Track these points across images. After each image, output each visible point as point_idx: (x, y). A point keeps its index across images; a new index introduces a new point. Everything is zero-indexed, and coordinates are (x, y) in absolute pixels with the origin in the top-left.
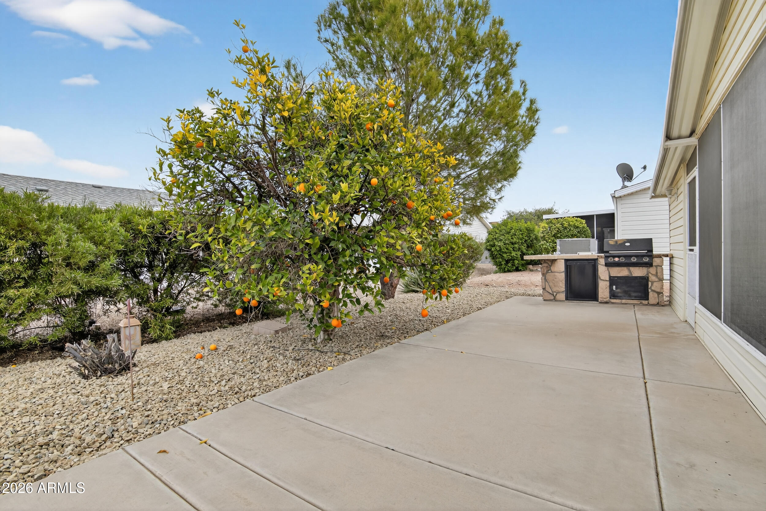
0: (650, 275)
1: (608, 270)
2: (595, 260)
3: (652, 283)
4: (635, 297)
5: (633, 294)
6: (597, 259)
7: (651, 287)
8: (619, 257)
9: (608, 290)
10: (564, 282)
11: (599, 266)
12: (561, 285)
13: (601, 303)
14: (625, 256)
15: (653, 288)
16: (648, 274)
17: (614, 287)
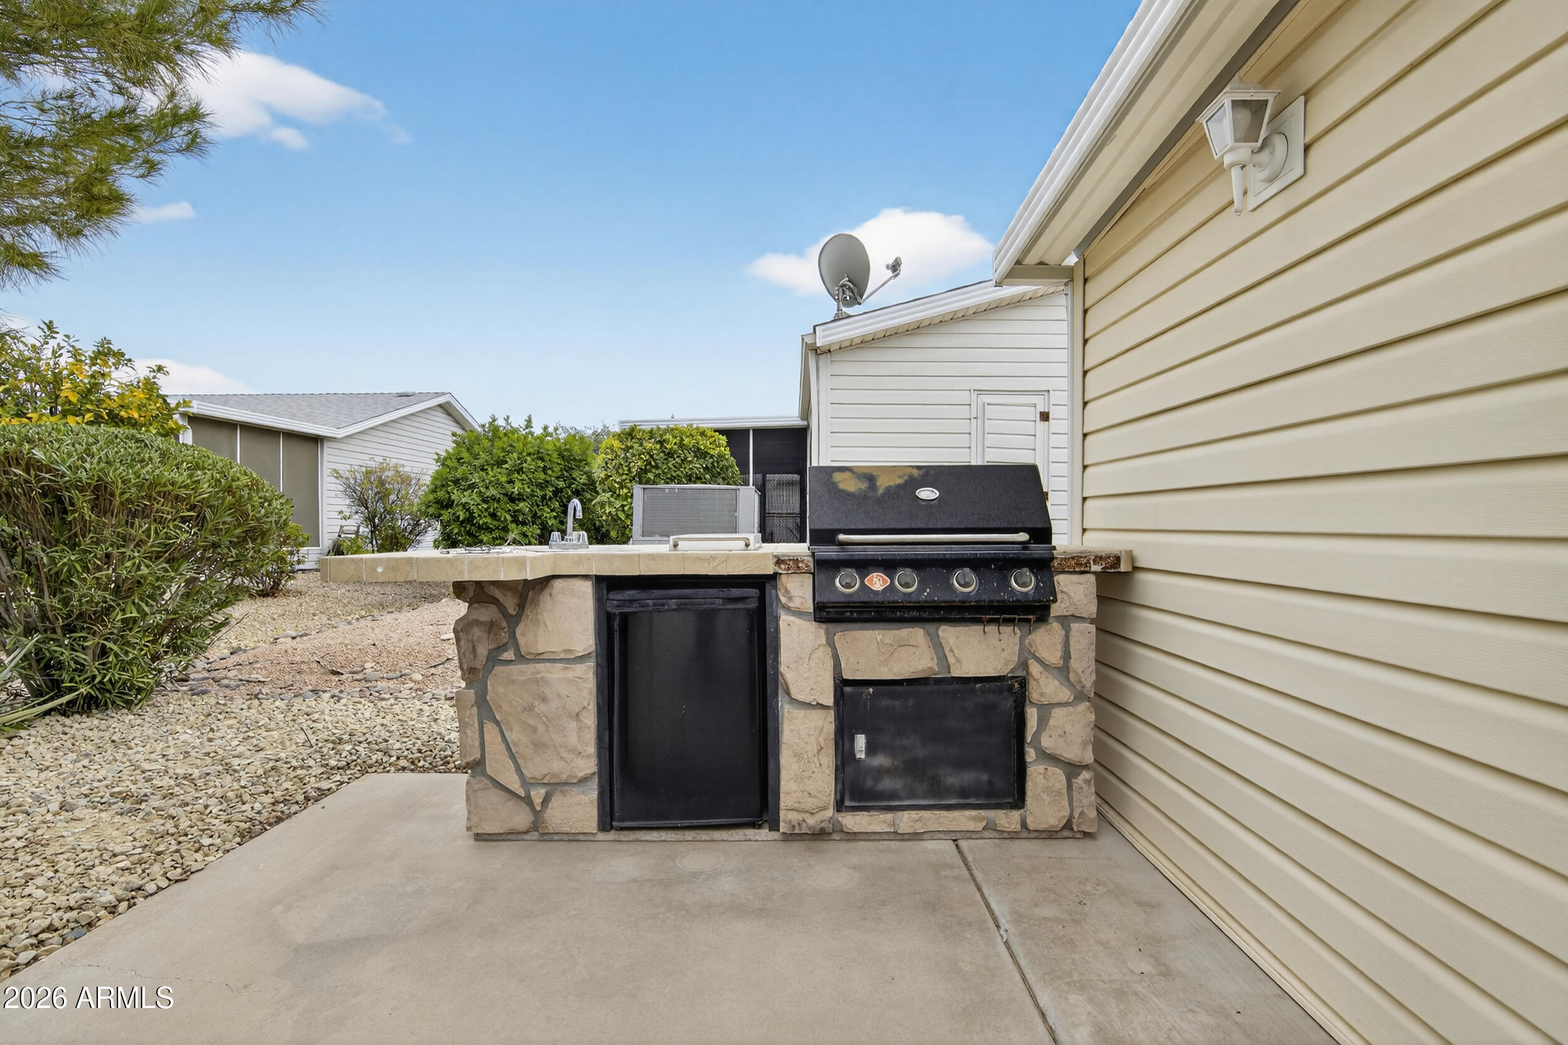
0: (1035, 669)
1: (831, 644)
2: (762, 583)
3: (1045, 710)
4: (963, 793)
5: (954, 779)
6: (774, 577)
7: (1037, 735)
8: (889, 565)
9: (828, 760)
10: (590, 720)
11: (785, 619)
12: (573, 740)
13: (789, 837)
14: (917, 564)
15: (1046, 742)
16: (1024, 665)
17: (861, 741)
